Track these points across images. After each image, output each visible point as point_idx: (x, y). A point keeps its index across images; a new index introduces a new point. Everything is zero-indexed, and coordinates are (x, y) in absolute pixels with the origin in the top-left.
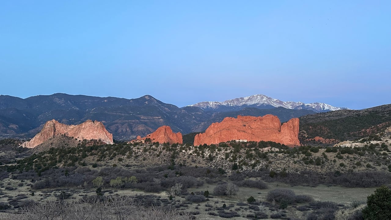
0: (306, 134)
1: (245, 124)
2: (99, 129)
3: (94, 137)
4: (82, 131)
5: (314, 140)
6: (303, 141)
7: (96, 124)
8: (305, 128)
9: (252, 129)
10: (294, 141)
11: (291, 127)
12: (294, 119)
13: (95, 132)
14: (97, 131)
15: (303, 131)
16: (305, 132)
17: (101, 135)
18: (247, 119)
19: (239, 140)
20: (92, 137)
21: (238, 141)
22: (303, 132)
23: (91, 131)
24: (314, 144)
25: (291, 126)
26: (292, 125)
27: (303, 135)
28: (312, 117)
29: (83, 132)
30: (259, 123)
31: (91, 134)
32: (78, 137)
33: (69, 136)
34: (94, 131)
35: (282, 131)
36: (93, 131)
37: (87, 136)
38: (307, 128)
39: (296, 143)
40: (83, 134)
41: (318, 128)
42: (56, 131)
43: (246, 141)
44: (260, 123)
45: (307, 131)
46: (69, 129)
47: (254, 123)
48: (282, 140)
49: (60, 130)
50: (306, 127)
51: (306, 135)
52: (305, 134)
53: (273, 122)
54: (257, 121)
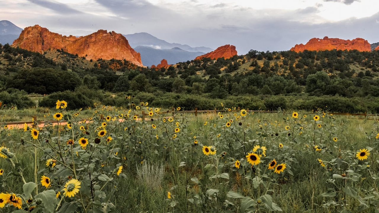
2: (120, 44)
3: (114, 56)
4: (91, 46)
7: (115, 37)
13: (115, 49)
14: (118, 47)
17: (125, 53)
18: (335, 42)
20: (111, 56)
23: (109, 47)
29: (94, 48)
31: (109, 51)
32: (86, 56)
33: (69, 52)
34: (113, 47)
36: (111, 48)
37: (102, 54)
40: (94, 50)
42: (45, 43)
46: (68, 43)
49: (52, 43)
53: (365, 48)
54: (348, 45)
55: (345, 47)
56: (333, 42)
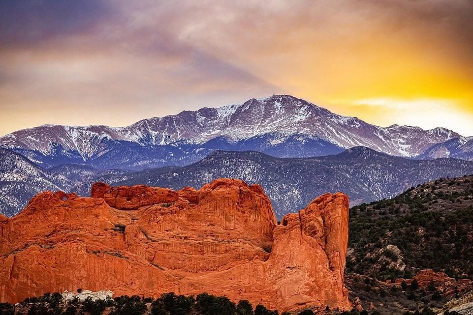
0: (400, 261)
1: (122, 222)
5: (415, 285)
6: (367, 289)
8: (400, 233)
9: (155, 245)
10: (326, 293)
11: (315, 233)
12: (329, 198)
15: (389, 247)
16: (396, 250)
18: (134, 200)
19: (80, 291)
21: (68, 296)
22: (388, 254)
24: (409, 302)
25: (313, 227)
26: (316, 224)
27: (388, 263)
28: (453, 189)
30: (183, 218)
35: (278, 250)
38: (407, 233)
39: (335, 301)
41: (451, 232)
43: (103, 295)
44: (189, 216)
45: (406, 247)
47: (161, 217)
48: (276, 287)
50: (403, 230)
51: (401, 265)
52: (395, 259)
53: (243, 212)
54: (174, 207)
55: (163, 214)
56: (128, 200)
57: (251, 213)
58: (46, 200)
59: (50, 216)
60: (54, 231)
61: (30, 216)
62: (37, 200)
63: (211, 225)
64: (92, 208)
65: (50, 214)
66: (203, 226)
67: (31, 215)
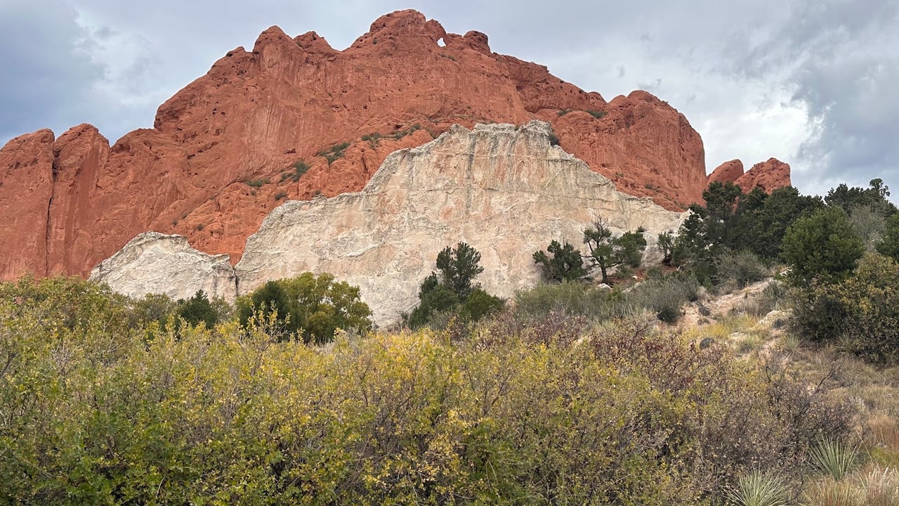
44: (628, 145)
54: (604, 122)
57: (692, 163)
58: (416, 31)
59: (429, 71)
60: (441, 111)
61: (388, 59)
62: (396, 25)
63: (655, 170)
64: (497, 80)
65: (428, 66)
66: (645, 170)
67: (390, 58)
